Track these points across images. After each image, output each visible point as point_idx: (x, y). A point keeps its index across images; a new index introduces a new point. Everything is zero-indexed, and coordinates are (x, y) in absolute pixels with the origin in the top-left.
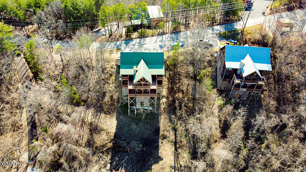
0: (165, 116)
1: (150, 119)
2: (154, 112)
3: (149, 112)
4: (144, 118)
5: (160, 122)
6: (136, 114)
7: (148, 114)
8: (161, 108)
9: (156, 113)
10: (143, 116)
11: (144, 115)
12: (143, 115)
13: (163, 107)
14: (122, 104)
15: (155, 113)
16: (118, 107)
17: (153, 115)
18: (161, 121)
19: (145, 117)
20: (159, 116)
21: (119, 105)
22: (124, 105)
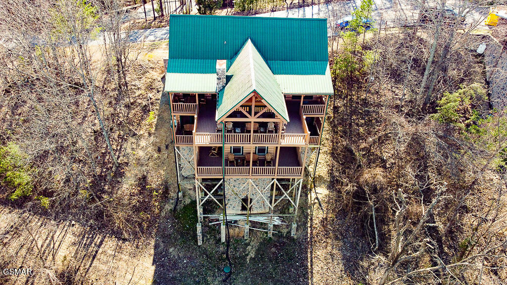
0: (329, 248)
1: (275, 259)
2: (289, 232)
3: (270, 235)
4: (252, 255)
5: (312, 272)
6: (223, 240)
7: (266, 243)
8: (311, 219)
9: (295, 237)
10: (249, 247)
11: (252, 243)
12: (248, 244)
13: (318, 215)
14: (176, 205)
15: (293, 239)
16: (163, 214)
17: (284, 243)
18: (316, 269)
19: (258, 252)
20: (306, 248)
21: (169, 207)
22: (185, 207)
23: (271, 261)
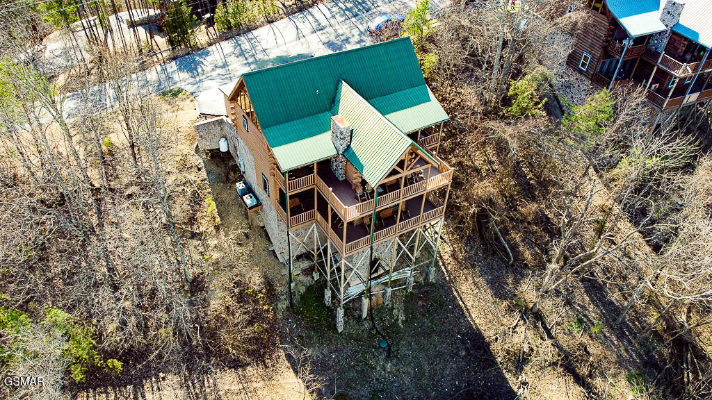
0: (470, 279)
1: (427, 312)
2: (426, 279)
3: (410, 290)
4: (402, 317)
5: (467, 310)
6: (365, 315)
7: (410, 299)
8: (441, 257)
9: (434, 281)
10: (395, 311)
11: (396, 306)
12: (392, 309)
13: (445, 250)
14: (291, 300)
15: (433, 284)
16: (280, 316)
17: (427, 292)
18: (469, 304)
20: (450, 288)
21: (283, 305)
22: (302, 297)
23: (424, 316)
